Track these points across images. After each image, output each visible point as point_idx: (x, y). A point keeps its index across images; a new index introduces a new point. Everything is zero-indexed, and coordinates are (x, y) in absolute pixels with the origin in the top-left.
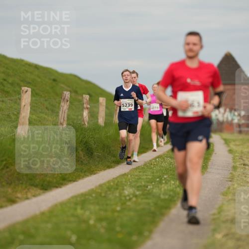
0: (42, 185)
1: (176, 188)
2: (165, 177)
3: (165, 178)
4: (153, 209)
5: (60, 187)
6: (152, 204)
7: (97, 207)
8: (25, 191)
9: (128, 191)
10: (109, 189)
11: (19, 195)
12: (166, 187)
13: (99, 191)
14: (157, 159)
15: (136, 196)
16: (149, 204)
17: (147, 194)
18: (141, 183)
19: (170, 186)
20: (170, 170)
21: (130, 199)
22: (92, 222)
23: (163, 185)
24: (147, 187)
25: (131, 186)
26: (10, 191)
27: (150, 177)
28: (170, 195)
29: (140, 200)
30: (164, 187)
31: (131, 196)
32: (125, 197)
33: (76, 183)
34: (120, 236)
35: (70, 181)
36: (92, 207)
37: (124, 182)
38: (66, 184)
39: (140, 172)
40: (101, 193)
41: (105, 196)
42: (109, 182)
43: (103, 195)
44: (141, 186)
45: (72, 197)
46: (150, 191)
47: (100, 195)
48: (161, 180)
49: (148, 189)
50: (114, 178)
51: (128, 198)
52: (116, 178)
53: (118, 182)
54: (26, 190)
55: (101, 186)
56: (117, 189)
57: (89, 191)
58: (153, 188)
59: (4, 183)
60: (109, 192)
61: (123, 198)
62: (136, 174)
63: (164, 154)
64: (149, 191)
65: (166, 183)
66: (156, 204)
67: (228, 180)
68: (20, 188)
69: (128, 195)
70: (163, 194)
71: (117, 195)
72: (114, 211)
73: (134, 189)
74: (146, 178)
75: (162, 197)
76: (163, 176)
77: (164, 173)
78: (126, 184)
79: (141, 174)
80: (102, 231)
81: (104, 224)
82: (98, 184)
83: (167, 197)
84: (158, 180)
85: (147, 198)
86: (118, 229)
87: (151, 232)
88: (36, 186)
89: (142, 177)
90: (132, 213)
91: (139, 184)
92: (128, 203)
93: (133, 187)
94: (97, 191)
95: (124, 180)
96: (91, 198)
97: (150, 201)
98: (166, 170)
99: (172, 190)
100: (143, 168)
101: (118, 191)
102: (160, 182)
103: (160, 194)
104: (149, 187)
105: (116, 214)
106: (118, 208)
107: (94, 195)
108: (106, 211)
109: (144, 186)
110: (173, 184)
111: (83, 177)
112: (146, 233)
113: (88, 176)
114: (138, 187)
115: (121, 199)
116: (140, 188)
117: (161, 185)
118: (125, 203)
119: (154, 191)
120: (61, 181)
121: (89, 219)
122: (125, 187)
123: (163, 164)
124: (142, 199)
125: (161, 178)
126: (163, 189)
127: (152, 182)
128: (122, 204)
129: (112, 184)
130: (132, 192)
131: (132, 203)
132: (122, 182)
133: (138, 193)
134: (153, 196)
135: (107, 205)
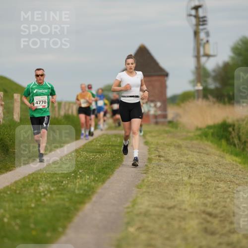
1: (91, 182)
2: (80, 171)
3: (80, 173)
4: (67, 204)
6: (67, 200)
7: (12, 205)
9: (42, 187)
10: (24, 185)
12: (81, 182)
13: (14, 188)
15: (51, 192)
16: (63, 199)
17: (62, 190)
18: (56, 178)
19: (85, 180)
20: (86, 164)
21: (45, 195)
22: (6, 220)
23: (78, 180)
24: (62, 182)
25: (46, 182)
28: (85, 190)
29: (54, 196)
30: (79, 182)
31: (46, 192)
32: (40, 193)
34: (34, 233)
36: (7, 205)
37: (39, 178)
40: (16, 190)
41: (20, 193)
42: (24, 178)
43: (18, 192)
44: (56, 182)
46: (65, 186)
47: (15, 192)
48: (76, 174)
49: (63, 184)
50: (29, 175)
51: (42, 194)
52: (32, 174)
53: (33, 178)
55: (16, 182)
56: (32, 185)
57: (4, 188)
58: (68, 184)
60: (24, 189)
61: (38, 195)
63: (80, 148)
64: (63, 186)
65: (81, 178)
66: (70, 200)
67: (142, 172)
69: (43, 192)
70: (78, 189)
71: (32, 191)
72: (28, 208)
73: (49, 184)
74: (62, 173)
75: (77, 192)
76: (78, 171)
77: (79, 168)
78: (41, 180)
80: (17, 228)
81: (18, 221)
82: (13, 181)
83: (81, 192)
84: (73, 174)
85: (61, 194)
86: (32, 226)
87: (65, 227)
89: (58, 173)
90: (46, 210)
91: (54, 180)
92: (43, 200)
93: (48, 182)
94: (12, 188)
95: (39, 176)
96: (5, 195)
97: (65, 197)
98: (82, 164)
99: (87, 185)
101: (33, 187)
102: (75, 177)
103: (74, 190)
104: (64, 182)
105: (31, 211)
106: (33, 205)
107: (9, 193)
108: (20, 208)
109: (59, 181)
110: (88, 179)
112: (60, 229)
113: (3, 173)
114: (53, 182)
115: (35, 196)
116: (55, 184)
117: (76, 179)
118: (39, 200)
119: (69, 186)
121: (4, 216)
122: (40, 184)
123: (79, 159)
124: (57, 194)
125: (77, 173)
126: (77, 184)
127: (67, 177)
128: (37, 201)
129: (27, 180)
130: (47, 188)
131: (46, 199)
132: (37, 178)
133: (52, 189)
134: (68, 191)
135: (21, 202)
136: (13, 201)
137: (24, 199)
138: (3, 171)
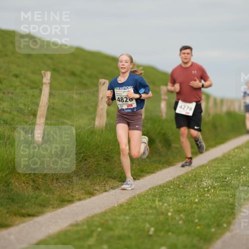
0: (120, 178)
2: (244, 168)
3: (244, 169)
5: (139, 179)
7: (175, 199)
8: (103, 183)
9: (206, 183)
10: (187, 180)
11: (97, 188)
13: (178, 182)
14: (236, 150)
15: (214, 188)
16: (227, 195)
17: (225, 186)
18: (219, 174)
21: (208, 191)
22: (170, 214)
23: (242, 176)
24: (226, 178)
25: (210, 178)
26: (88, 183)
27: (229, 168)
29: (218, 192)
30: (243, 178)
31: (210, 188)
32: (204, 188)
33: (154, 174)
34: (198, 228)
35: (149, 173)
36: (170, 199)
37: (202, 174)
38: (144, 176)
39: (218, 163)
41: (183, 188)
42: (187, 173)
43: (181, 186)
44: (219, 177)
45: (150, 189)
46: (229, 182)
47: (179, 187)
48: (240, 171)
49: (226, 180)
50: (192, 170)
51: (206, 189)
52: (195, 170)
53: (196, 173)
54: (105, 182)
55: (179, 177)
56: (195, 180)
57: (167, 182)
58: (231, 180)
59: (82, 176)
60: (187, 184)
61: (202, 190)
62: (214, 165)
63: (243, 145)
64: (227, 182)
65: (245, 174)
68: (98, 180)
69: (207, 187)
71: (195, 186)
72: (192, 203)
73: (212, 180)
74: (225, 169)
76: (242, 167)
77: (243, 164)
78: (204, 175)
79: (219, 165)
80: (181, 222)
82: (176, 176)
84: (236, 171)
85: (225, 190)
87: (229, 223)
88: (114, 178)
89: (221, 169)
90: (210, 205)
91: (217, 176)
94: (175, 182)
95: (202, 171)
96: (169, 190)
97: (229, 192)
98: (245, 160)
100: (221, 159)
101: (197, 182)
102: (239, 173)
104: (228, 178)
105: (194, 206)
106: (197, 200)
107: (172, 187)
108: (184, 203)
109: (222, 177)
111: (161, 169)
112: (225, 225)
113: (165, 167)
114: (216, 178)
115: (199, 191)
116: (219, 180)
117: (240, 175)
118: (203, 195)
119: (233, 182)
120: (140, 174)
121: (168, 211)
122: (204, 179)
123: (242, 155)
124: (220, 190)
125: (240, 169)
126: (241, 180)
127: (231, 174)
128: (200, 196)
129: (190, 175)
130: (210, 184)
131: (210, 195)
132: (200, 173)
133: (216, 184)
134: (232, 187)
135: (185, 197)
136: (176, 196)
137: (187, 194)
138: (165, 166)
